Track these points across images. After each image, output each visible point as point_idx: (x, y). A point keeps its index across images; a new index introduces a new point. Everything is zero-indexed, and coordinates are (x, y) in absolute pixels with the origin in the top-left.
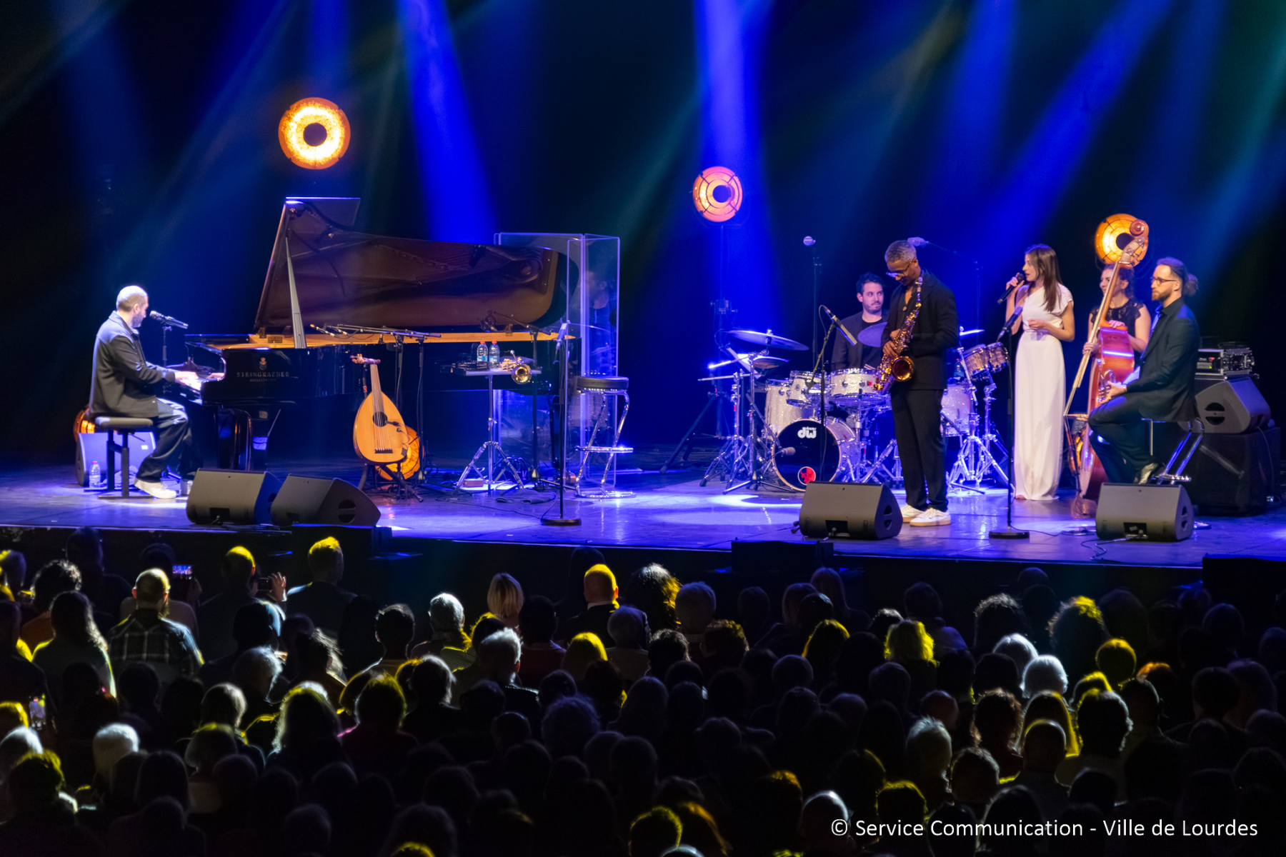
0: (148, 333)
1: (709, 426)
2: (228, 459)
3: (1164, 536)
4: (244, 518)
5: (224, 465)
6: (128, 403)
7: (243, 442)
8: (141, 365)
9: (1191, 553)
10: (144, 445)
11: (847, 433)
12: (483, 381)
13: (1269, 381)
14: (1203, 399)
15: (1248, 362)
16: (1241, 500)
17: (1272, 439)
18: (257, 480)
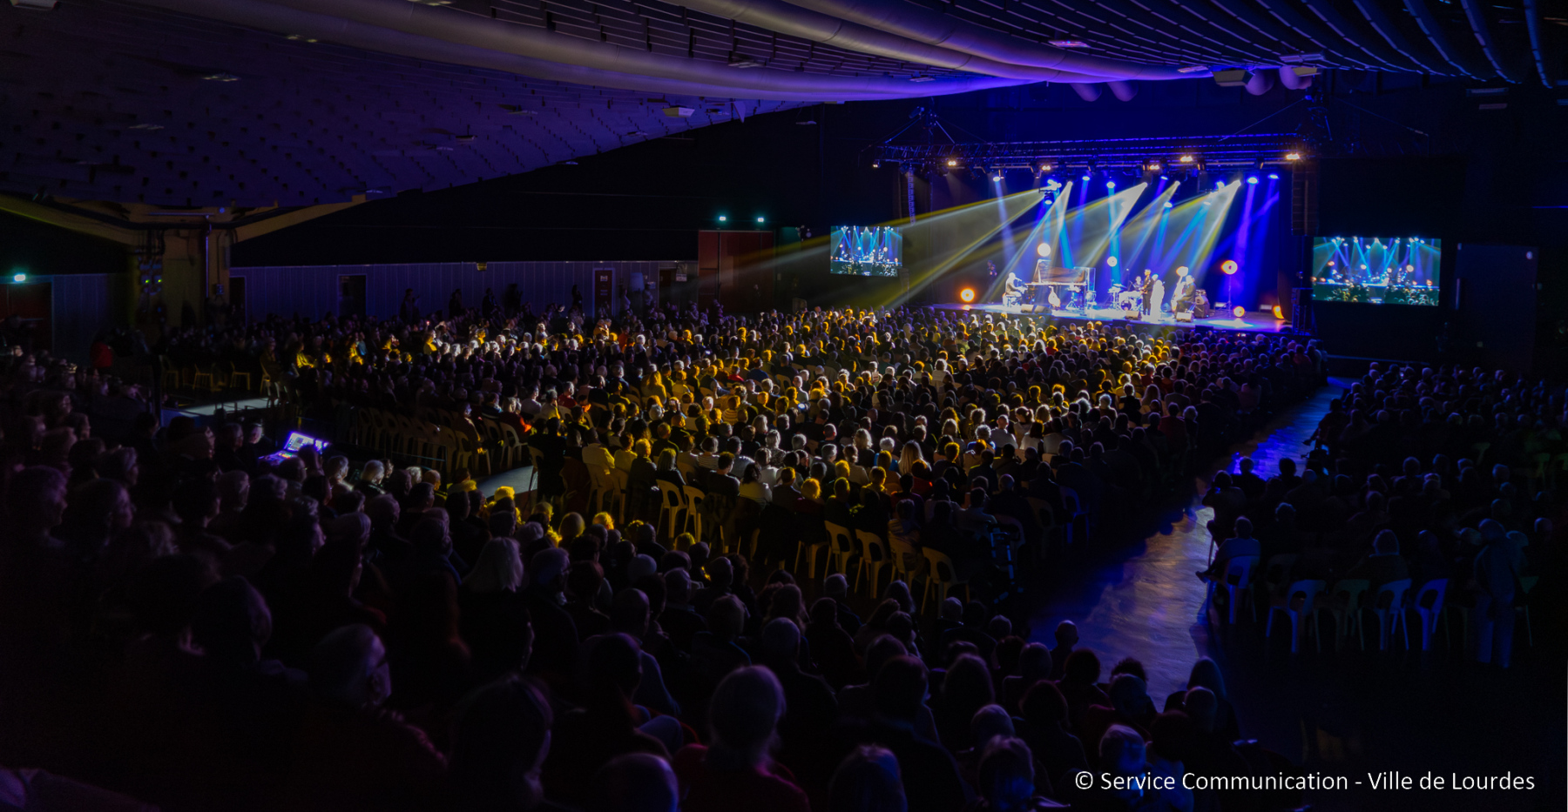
0: (1015, 282)
1: (1109, 300)
2: (1028, 302)
3: (1188, 322)
4: (1029, 312)
5: (1027, 303)
6: (1011, 293)
7: (1030, 299)
8: (1013, 286)
9: (1193, 325)
10: (1014, 299)
11: (1134, 303)
12: (1071, 292)
13: (1208, 296)
14: (1197, 298)
15: (1204, 293)
16: (1202, 316)
17: (1208, 306)
18: (1032, 306)
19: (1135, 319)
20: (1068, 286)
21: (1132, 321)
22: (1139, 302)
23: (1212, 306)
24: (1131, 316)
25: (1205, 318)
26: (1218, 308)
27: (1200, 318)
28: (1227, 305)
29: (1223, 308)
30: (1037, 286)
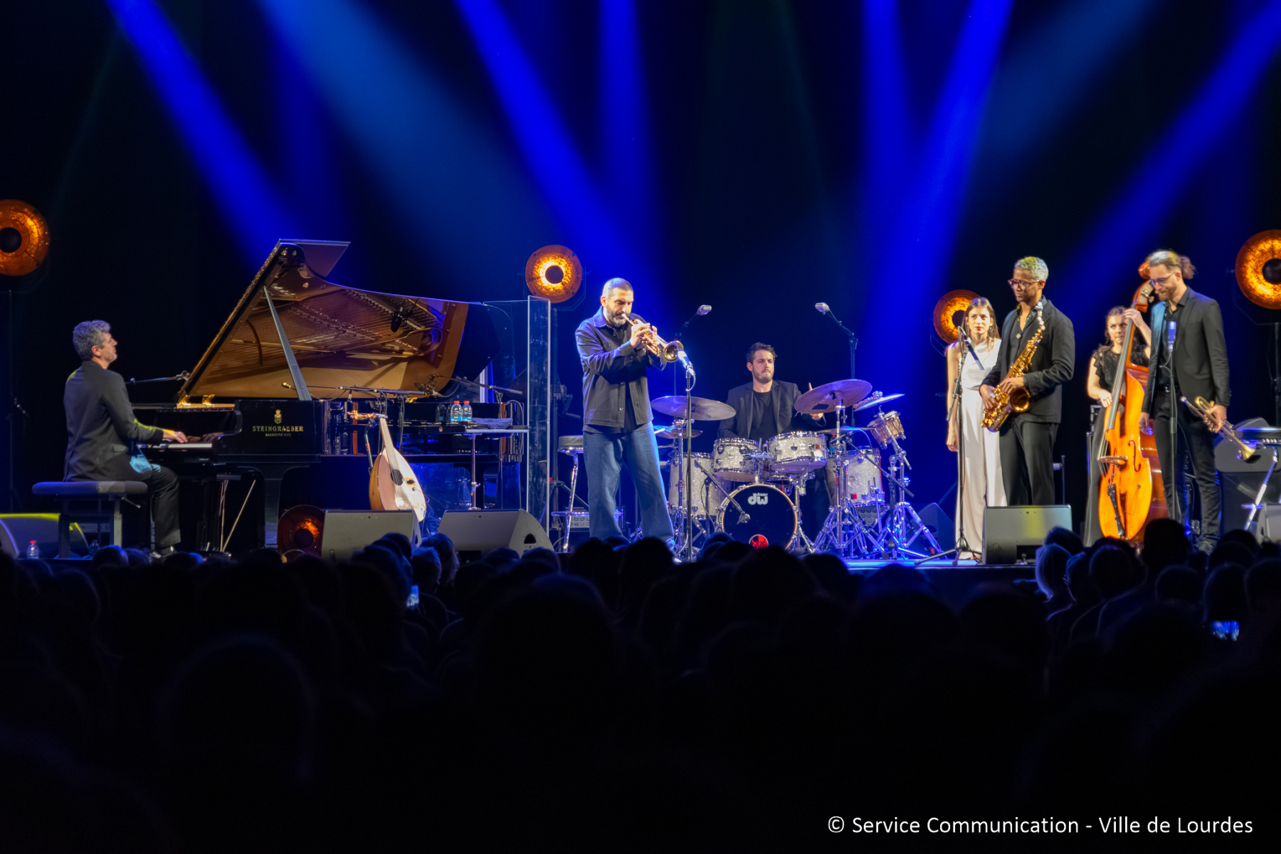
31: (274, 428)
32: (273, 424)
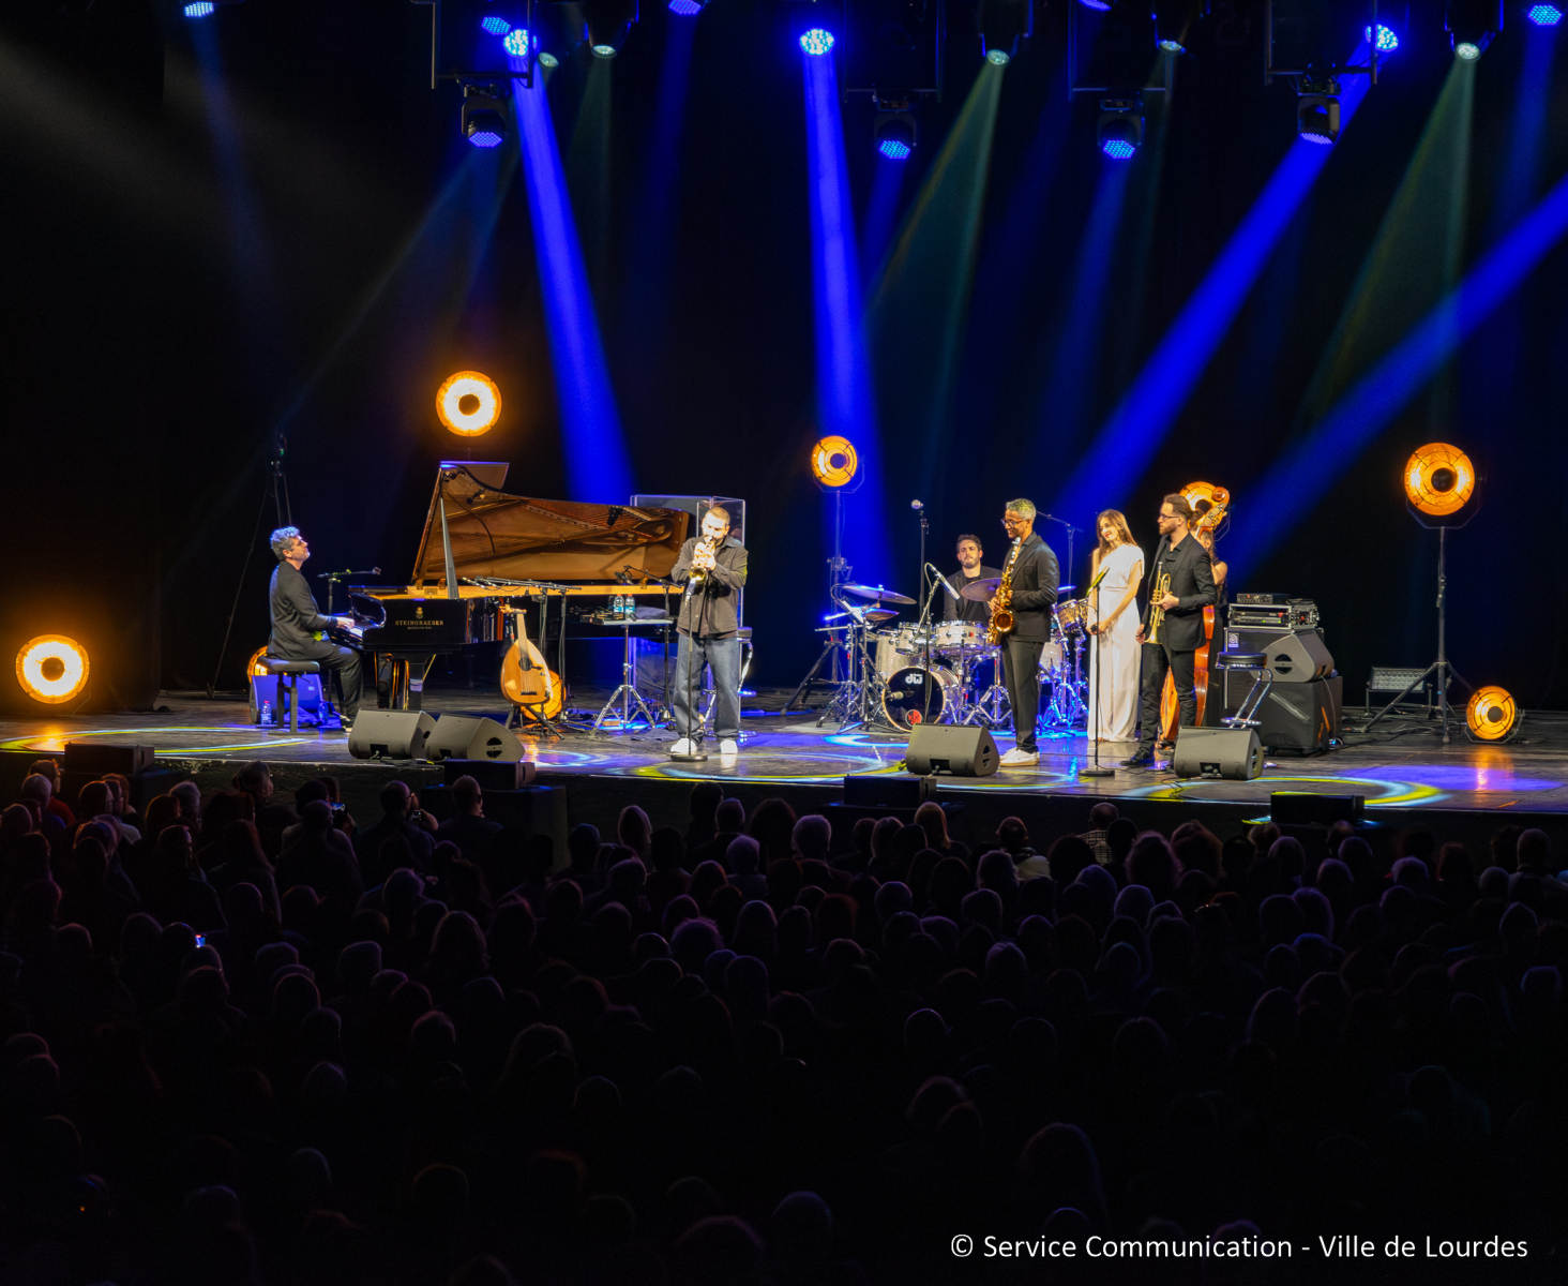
1: (825, 672)
2: (387, 699)
3: (1238, 775)
4: (401, 752)
7: (401, 683)
11: (951, 681)
12: (619, 630)
13: (1333, 634)
14: (1272, 650)
15: (1313, 617)
16: (1306, 742)
17: (1335, 688)
18: (413, 719)
19: (965, 771)
20: (604, 602)
21: (944, 784)
22: (982, 675)
23: (1355, 690)
24: (940, 753)
25: (1321, 752)
26: (1384, 698)
27: (1298, 753)
28: (1431, 678)
29: (1411, 696)
30: (432, 607)
31: (416, 623)
32: (415, 619)
